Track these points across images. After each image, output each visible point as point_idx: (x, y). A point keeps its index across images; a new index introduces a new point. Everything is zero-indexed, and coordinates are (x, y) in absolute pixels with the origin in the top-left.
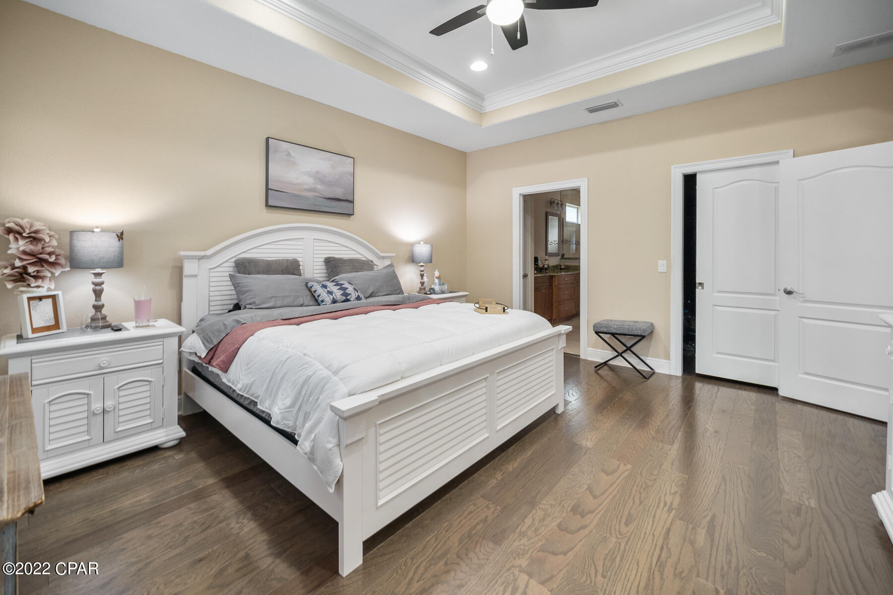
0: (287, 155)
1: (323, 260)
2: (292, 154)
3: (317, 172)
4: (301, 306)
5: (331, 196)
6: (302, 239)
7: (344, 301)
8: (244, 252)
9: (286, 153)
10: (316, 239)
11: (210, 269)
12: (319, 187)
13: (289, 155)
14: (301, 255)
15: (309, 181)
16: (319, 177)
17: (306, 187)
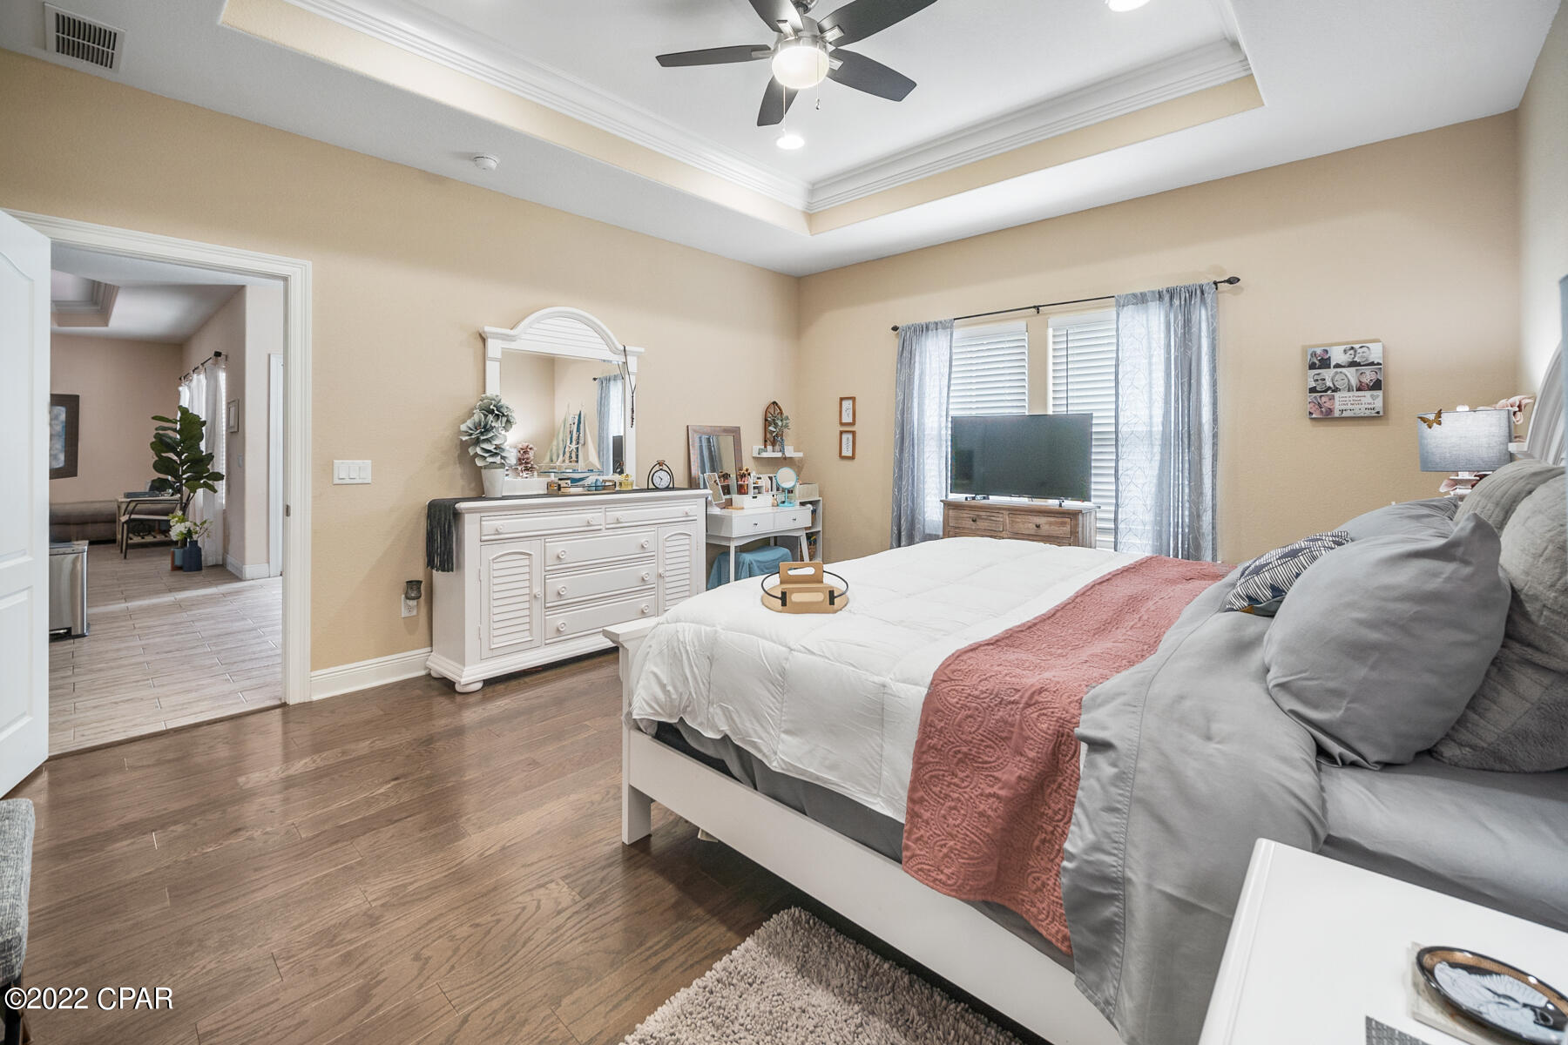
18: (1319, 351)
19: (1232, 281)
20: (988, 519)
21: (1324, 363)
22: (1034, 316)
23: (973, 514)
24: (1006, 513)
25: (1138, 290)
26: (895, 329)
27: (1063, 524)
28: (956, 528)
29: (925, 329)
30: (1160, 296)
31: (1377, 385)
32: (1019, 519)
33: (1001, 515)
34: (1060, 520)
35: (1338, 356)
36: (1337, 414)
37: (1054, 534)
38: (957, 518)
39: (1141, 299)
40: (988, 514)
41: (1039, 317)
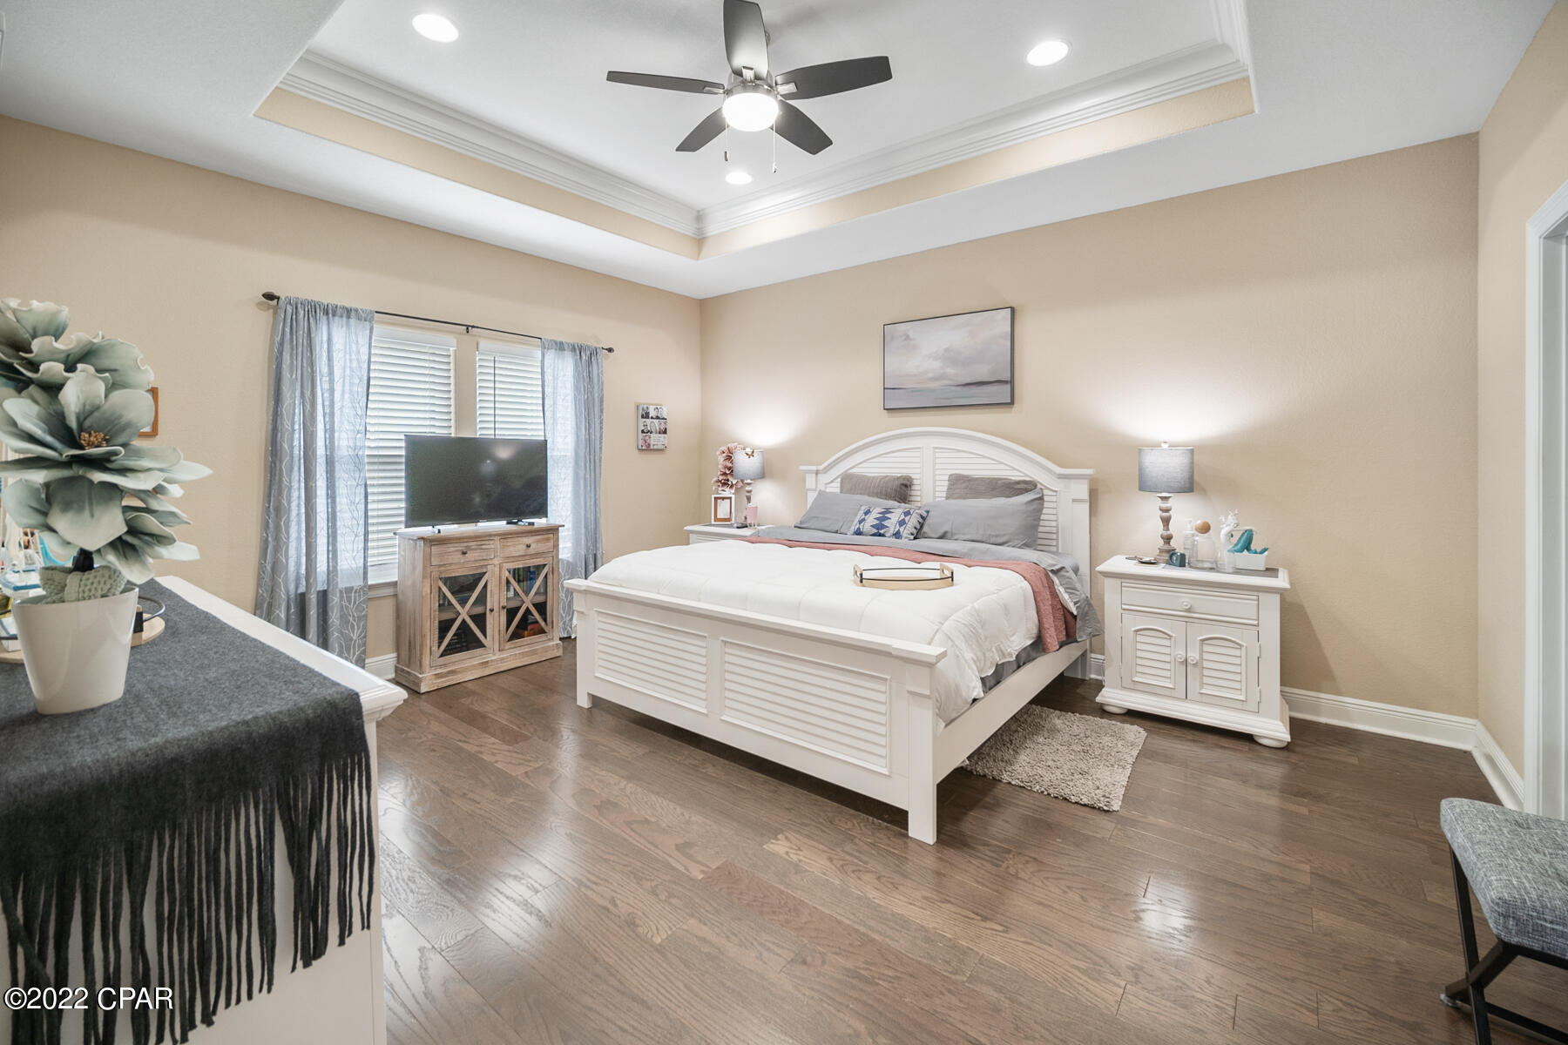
0: (905, 340)
1: (947, 478)
2: (911, 336)
3: (947, 350)
4: (837, 532)
5: (969, 381)
6: (919, 448)
7: (874, 535)
8: (854, 467)
9: (903, 338)
10: (936, 448)
11: (826, 484)
12: (950, 371)
13: (907, 338)
14: (918, 471)
15: (935, 366)
16: (950, 357)
17: (930, 375)
18: (645, 407)
19: (610, 350)
20: (479, 548)
21: (646, 416)
22: (461, 334)
23: (461, 546)
24: (497, 538)
25: (559, 339)
26: (269, 297)
27: (548, 539)
28: (440, 566)
29: (329, 311)
30: (573, 349)
31: (665, 432)
32: (510, 542)
33: (492, 542)
34: (546, 536)
35: (652, 413)
36: (652, 447)
37: (541, 550)
38: (441, 555)
39: (560, 347)
40: (479, 543)
41: (466, 337)
